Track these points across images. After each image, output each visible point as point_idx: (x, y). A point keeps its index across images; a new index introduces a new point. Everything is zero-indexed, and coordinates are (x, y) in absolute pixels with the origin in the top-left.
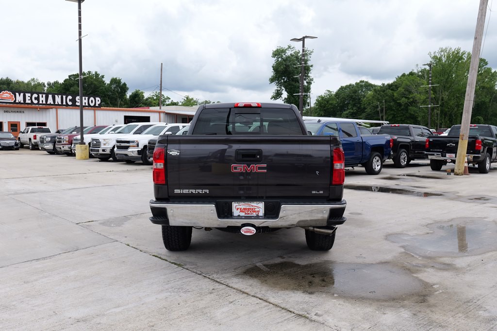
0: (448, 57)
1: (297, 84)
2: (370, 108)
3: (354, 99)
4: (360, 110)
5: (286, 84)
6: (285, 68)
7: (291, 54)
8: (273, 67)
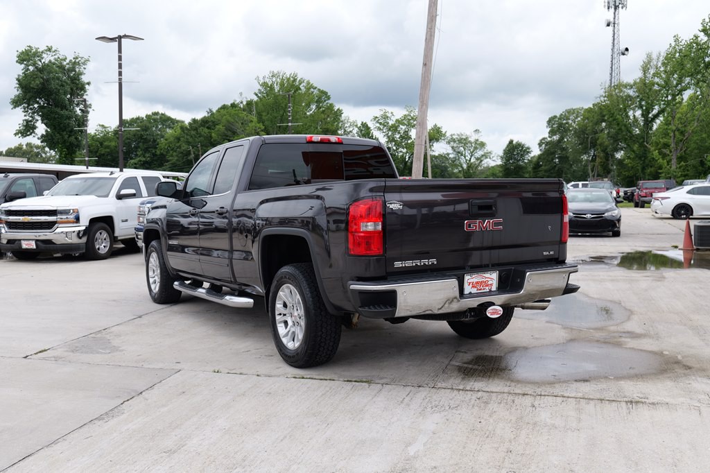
0: (282, 85)
1: (64, 112)
2: (177, 156)
3: (146, 141)
4: (155, 158)
5: (45, 110)
6: (43, 84)
7: (50, 61)
8: (18, 80)
